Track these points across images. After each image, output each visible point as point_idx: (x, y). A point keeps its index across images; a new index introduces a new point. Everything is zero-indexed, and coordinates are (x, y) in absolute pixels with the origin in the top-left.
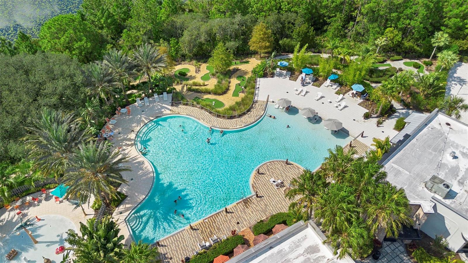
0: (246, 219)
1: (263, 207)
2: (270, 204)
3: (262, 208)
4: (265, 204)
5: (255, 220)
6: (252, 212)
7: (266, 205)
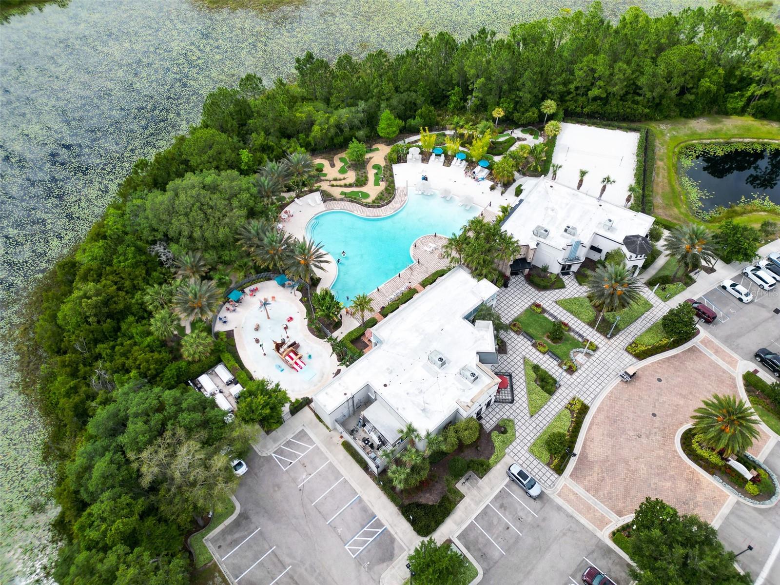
0: (415, 279)
3: (424, 270)
5: (421, 278)
6: (418, 274)
7: (427, 268)
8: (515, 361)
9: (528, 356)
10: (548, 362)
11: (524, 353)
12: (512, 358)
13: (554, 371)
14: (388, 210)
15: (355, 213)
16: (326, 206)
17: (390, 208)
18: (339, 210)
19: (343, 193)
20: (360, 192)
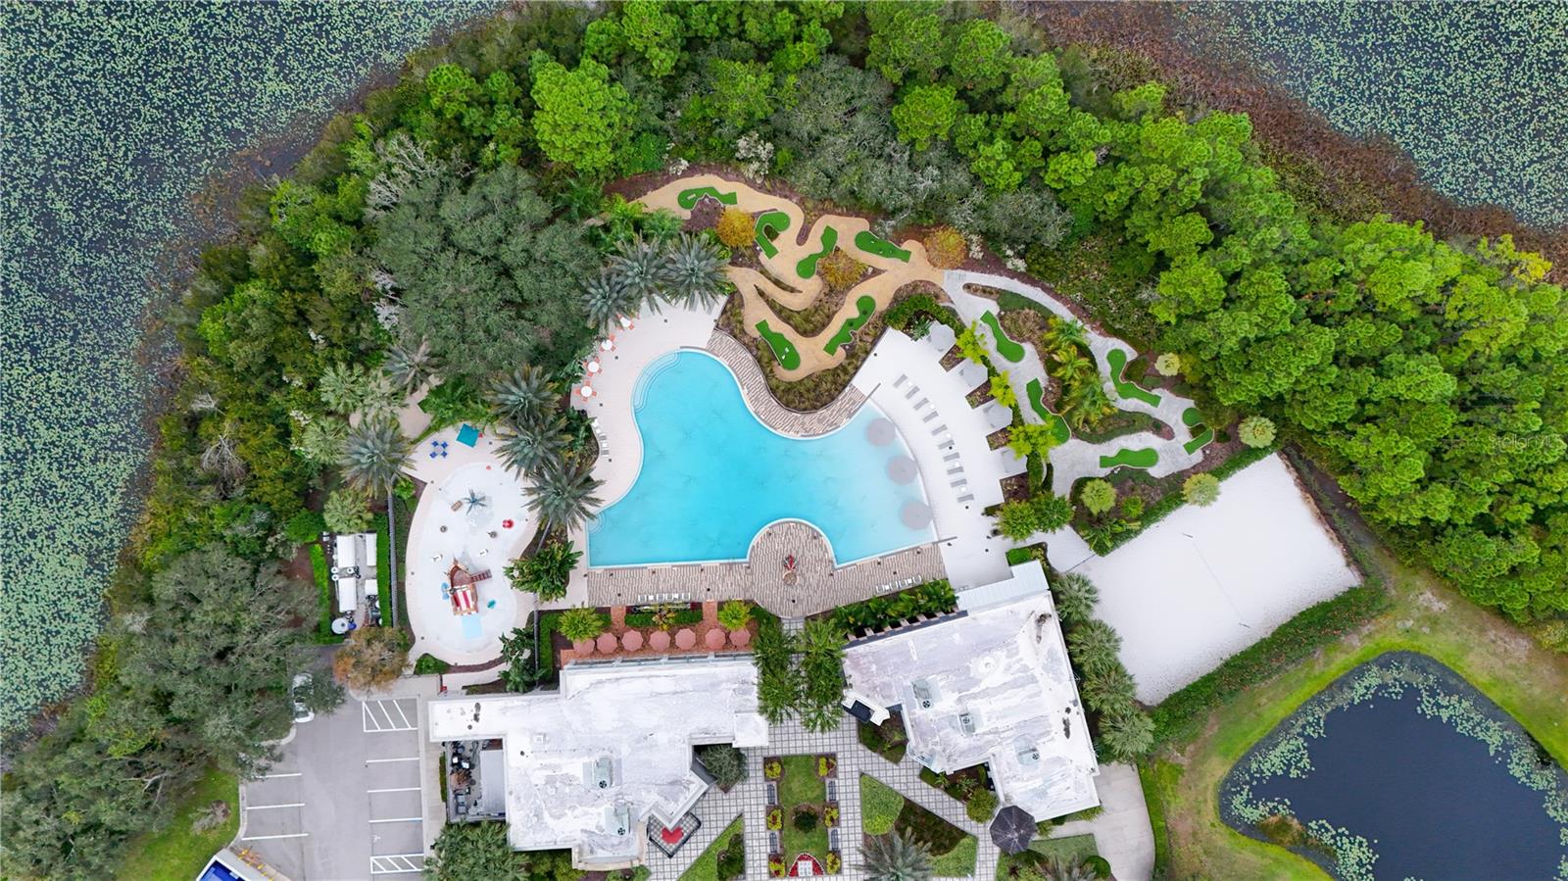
0: (721, 588)
1: (749, 584)
4: (753, 581)
5: (729, 595)
6: (732, 584)
7: (752, 583)
8: (727, 810)
9: (747, 816)
10: (763, 842)
11: (746, 808)
12: (726, 803)
13: (757, 857)
14: (796, 428)
15: (744, 392)
16: (711, 341)
17: (803, 424)
18: (725, 364)
19: (762, 326)
20: (790, 345)
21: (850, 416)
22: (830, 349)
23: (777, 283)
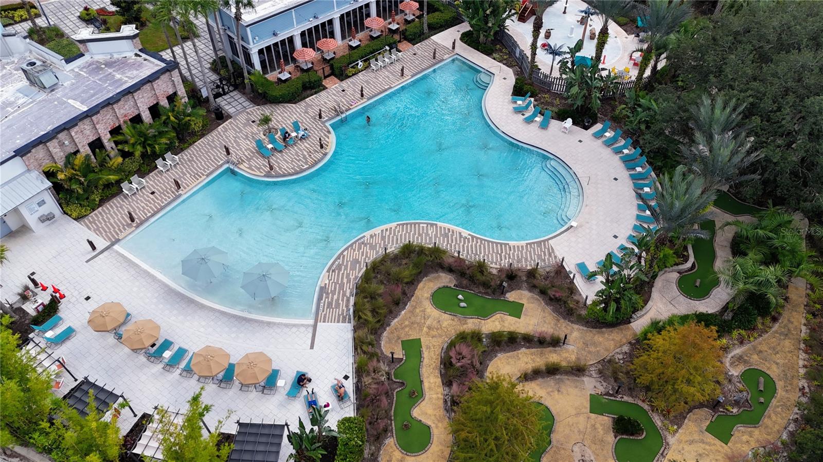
0: (333, 96)
1: (310, 110)
2: (300, 115)
3: (313, 109)
4: (308, 114)
5: (320, 96)
6: (326, 103)
7: (306, 112)
14: (378, 240)
15: (465, 233)
16: (551, 252)
17: (373, 247)
18: (512, 243)
19: (516, 310)
20: (465, 314)
21: (323, 289)
22: (413, 347)
23: (552, 371)
